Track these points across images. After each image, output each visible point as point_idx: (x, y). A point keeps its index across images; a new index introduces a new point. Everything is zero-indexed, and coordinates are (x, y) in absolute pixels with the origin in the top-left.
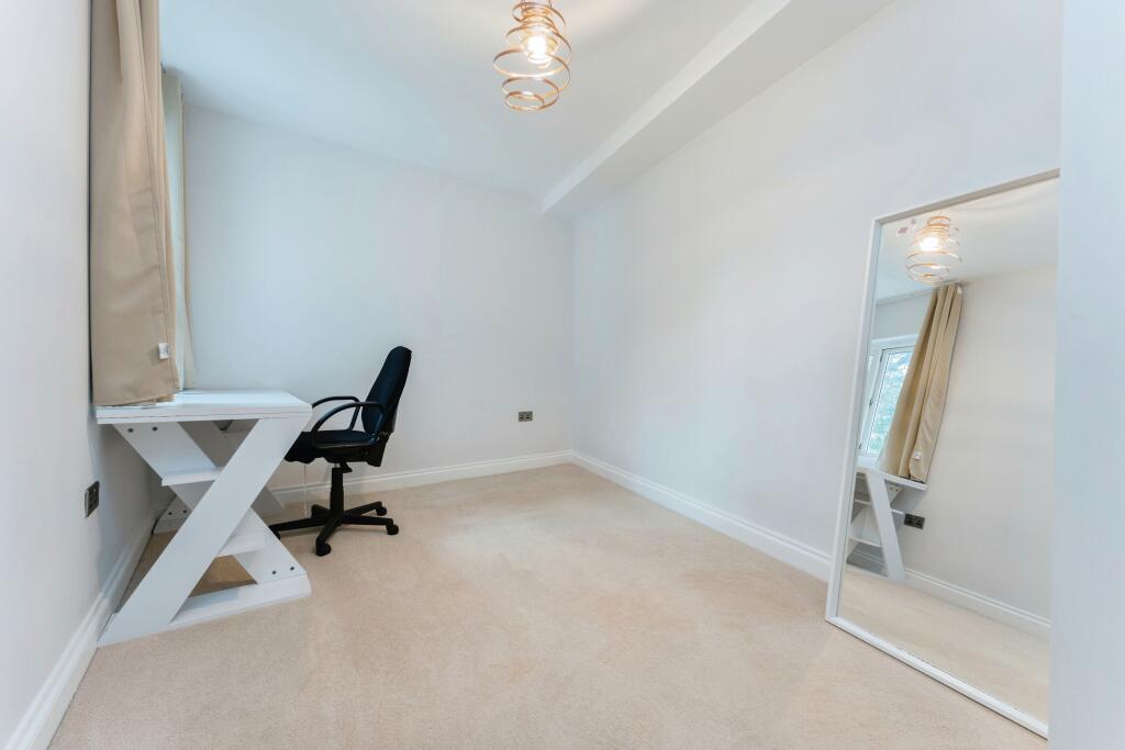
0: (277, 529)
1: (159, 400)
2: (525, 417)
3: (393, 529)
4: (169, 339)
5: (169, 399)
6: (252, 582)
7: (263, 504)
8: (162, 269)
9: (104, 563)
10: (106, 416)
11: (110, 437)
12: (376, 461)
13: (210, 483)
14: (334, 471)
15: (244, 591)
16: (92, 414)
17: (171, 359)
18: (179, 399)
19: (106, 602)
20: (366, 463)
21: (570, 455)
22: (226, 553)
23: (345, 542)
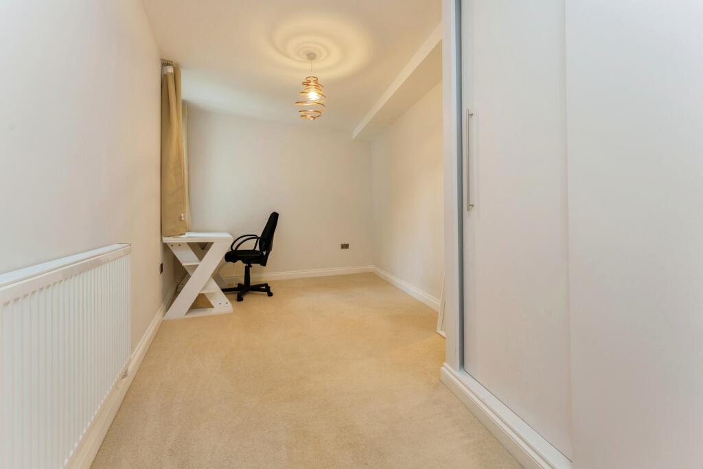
0: (224, 290)
1: (181, 235)
2: (345, 246)
3: (270, 294)
4: (184, 213)
5: (184, 234)
6: (212, 307)
7: (217, 276)
8: (182, 188)
9: (164, 293)
10: (166, 240)
11: (166, 247)
12: (264, 264)
13: (198, 265)
14: (246, 267)
15: (209, 309)
16: (161, 239)
17: (185, 220)
18: (187, 235)
19: (165, 307)
20: (259, 265)
21: (371, 268)
22: (202, 292)
23: (250, 299)
